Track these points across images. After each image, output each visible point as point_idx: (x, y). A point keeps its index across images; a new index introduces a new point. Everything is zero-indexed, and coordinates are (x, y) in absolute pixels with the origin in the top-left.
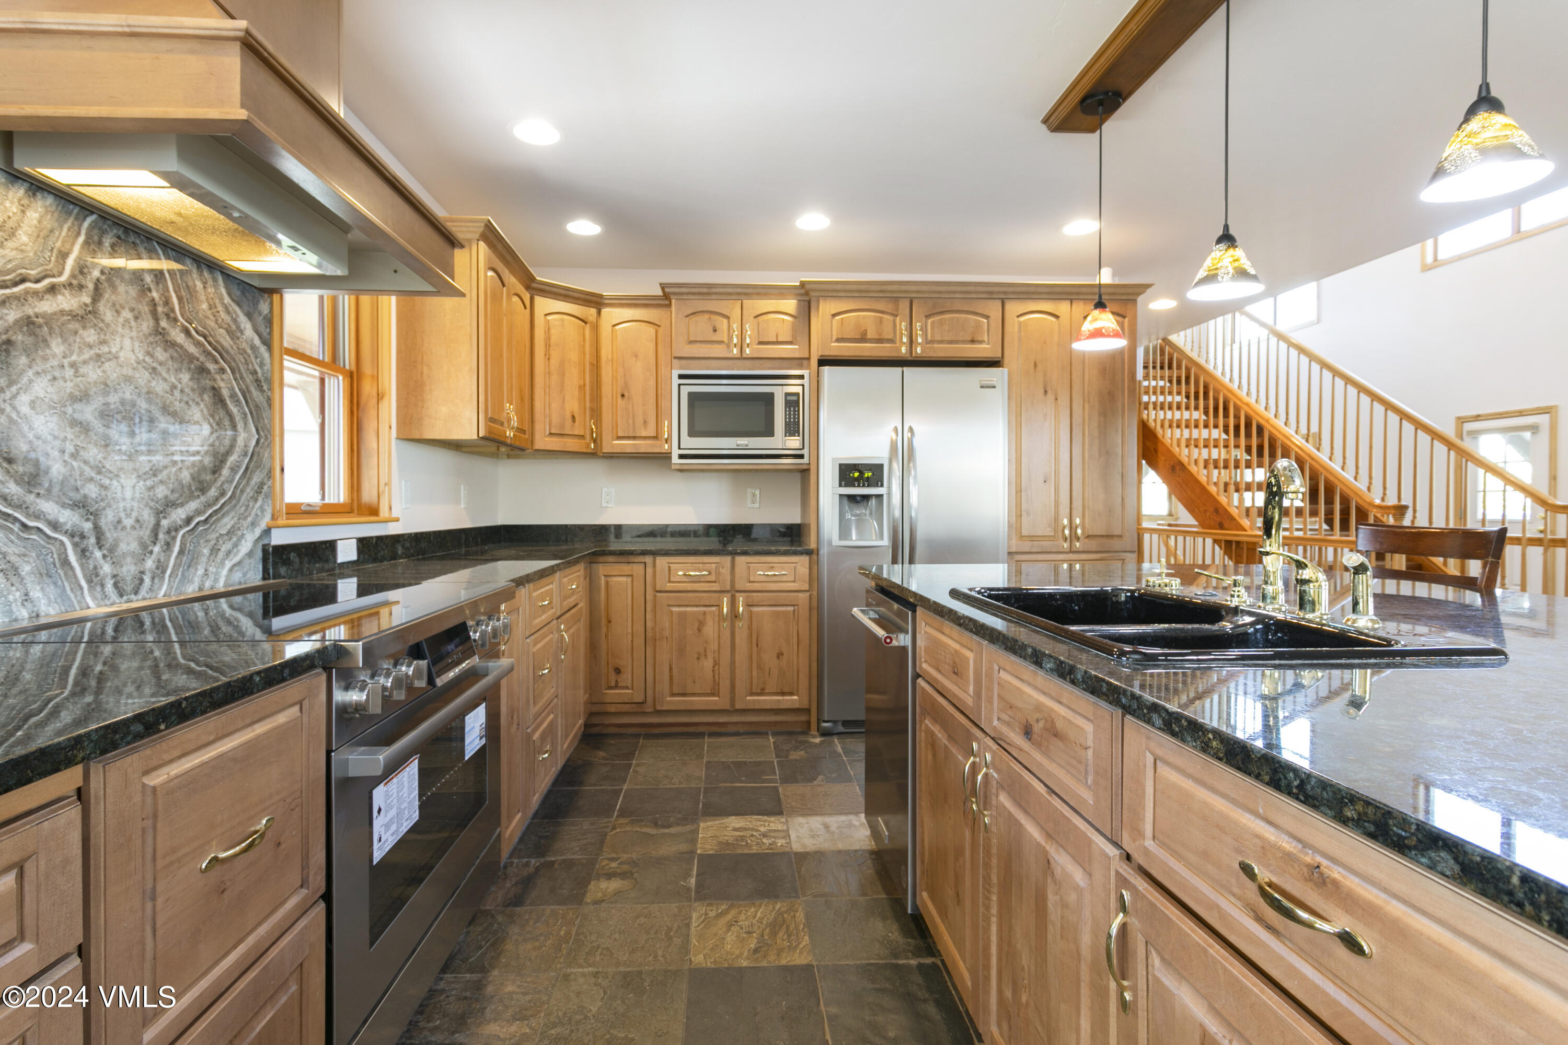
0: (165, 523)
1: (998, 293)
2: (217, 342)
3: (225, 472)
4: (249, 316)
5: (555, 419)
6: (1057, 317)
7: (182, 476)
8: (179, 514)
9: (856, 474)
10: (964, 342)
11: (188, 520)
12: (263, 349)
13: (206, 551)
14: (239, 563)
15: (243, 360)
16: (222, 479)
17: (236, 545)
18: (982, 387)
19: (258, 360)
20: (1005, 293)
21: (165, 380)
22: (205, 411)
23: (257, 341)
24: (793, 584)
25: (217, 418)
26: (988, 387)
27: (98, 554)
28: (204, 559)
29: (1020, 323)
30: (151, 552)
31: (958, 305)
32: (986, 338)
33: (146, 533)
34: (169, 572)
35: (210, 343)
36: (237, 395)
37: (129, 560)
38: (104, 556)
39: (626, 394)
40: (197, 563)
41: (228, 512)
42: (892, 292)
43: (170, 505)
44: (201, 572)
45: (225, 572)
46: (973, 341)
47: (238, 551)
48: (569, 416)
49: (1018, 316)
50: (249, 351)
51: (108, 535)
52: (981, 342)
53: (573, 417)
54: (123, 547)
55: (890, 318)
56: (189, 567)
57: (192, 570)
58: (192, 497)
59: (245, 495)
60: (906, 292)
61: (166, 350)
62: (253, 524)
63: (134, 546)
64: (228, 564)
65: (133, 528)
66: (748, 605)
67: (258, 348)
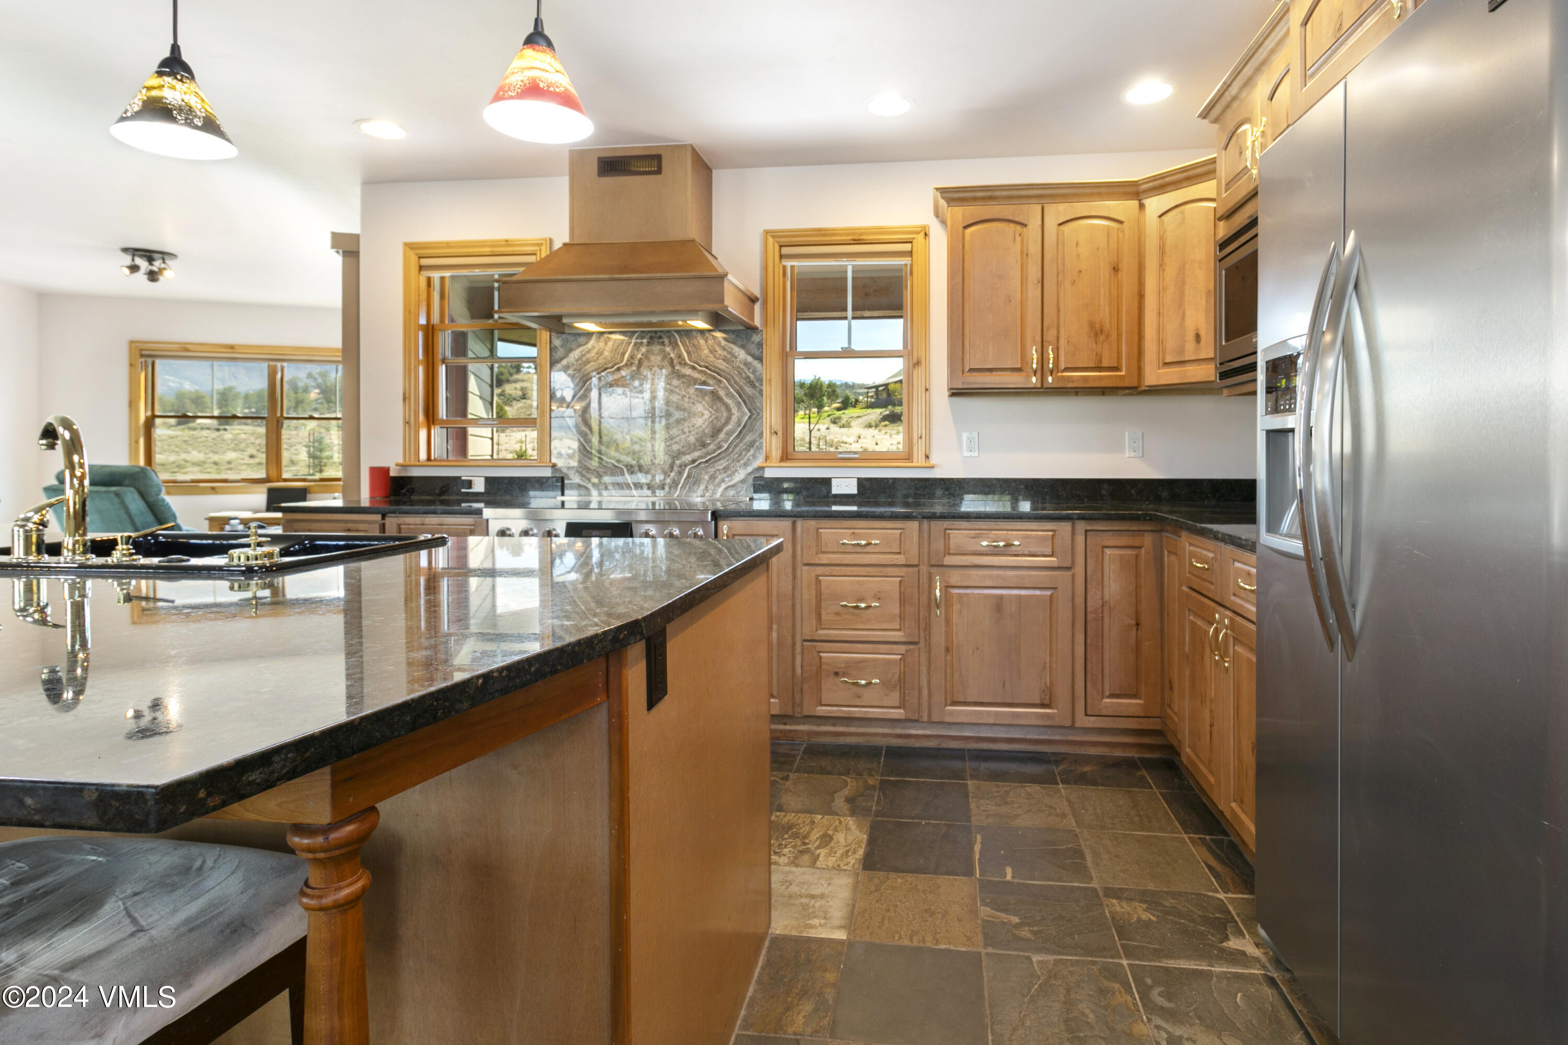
0: (678, 462)
2: (716, 367)
3: (722, 436)
4: (743, 347)
7: (689, 439)
8: (688, 458)
11: (694, 461)
12: (756, 363)
13: (706, 477)
14: (733, 486)
15: (736, 373)
16: (719, 439)
17: (730, 476)
19: (751, 370)
21: (679, 394)
22: (706, 405)
23: (750, 359)
25: (715, 408)
27: (640, 474)
28: (705, 482)
30: (669, 476)
33: (667, 467)
34: (680, 486)
35: (710, 370)
36: (731, 393)
37: (657, 478)
38: (643, 476)
40: (700, 483)
41: (723, 458)
43: (682, 453)
44: (702, 487)
45: (721, 490)
50: (742, 366)
56: (694, 484)
57: (696, 486)
58: (695, 449)
59: (738, 448)
61: (679, 380)
62: (746, 465)
64: (723, 486)
65: (659, 464)
67: (751, 363)
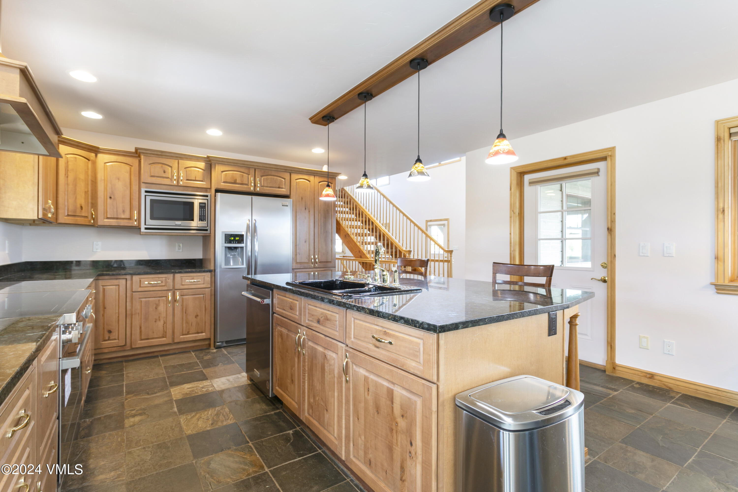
1: (289, 170)
5: (71, 208)
6: (309, 181)
9: (232, 238)
10: (276, 187)
18: (283, 206)
20: (291, 170)
24: (203, 285)
26: (285, 206)
29: (296, 182)
31: (273, 173)
32: (284, 187)
39: (112, 197)
42: (248, 165)
46: (279, 188)
48: (79, 206)
49: (296, 180)
52: (282, 188)
53: (81, 207)
55: (247, 175)
60: (253, 165)
66: (181, 295)
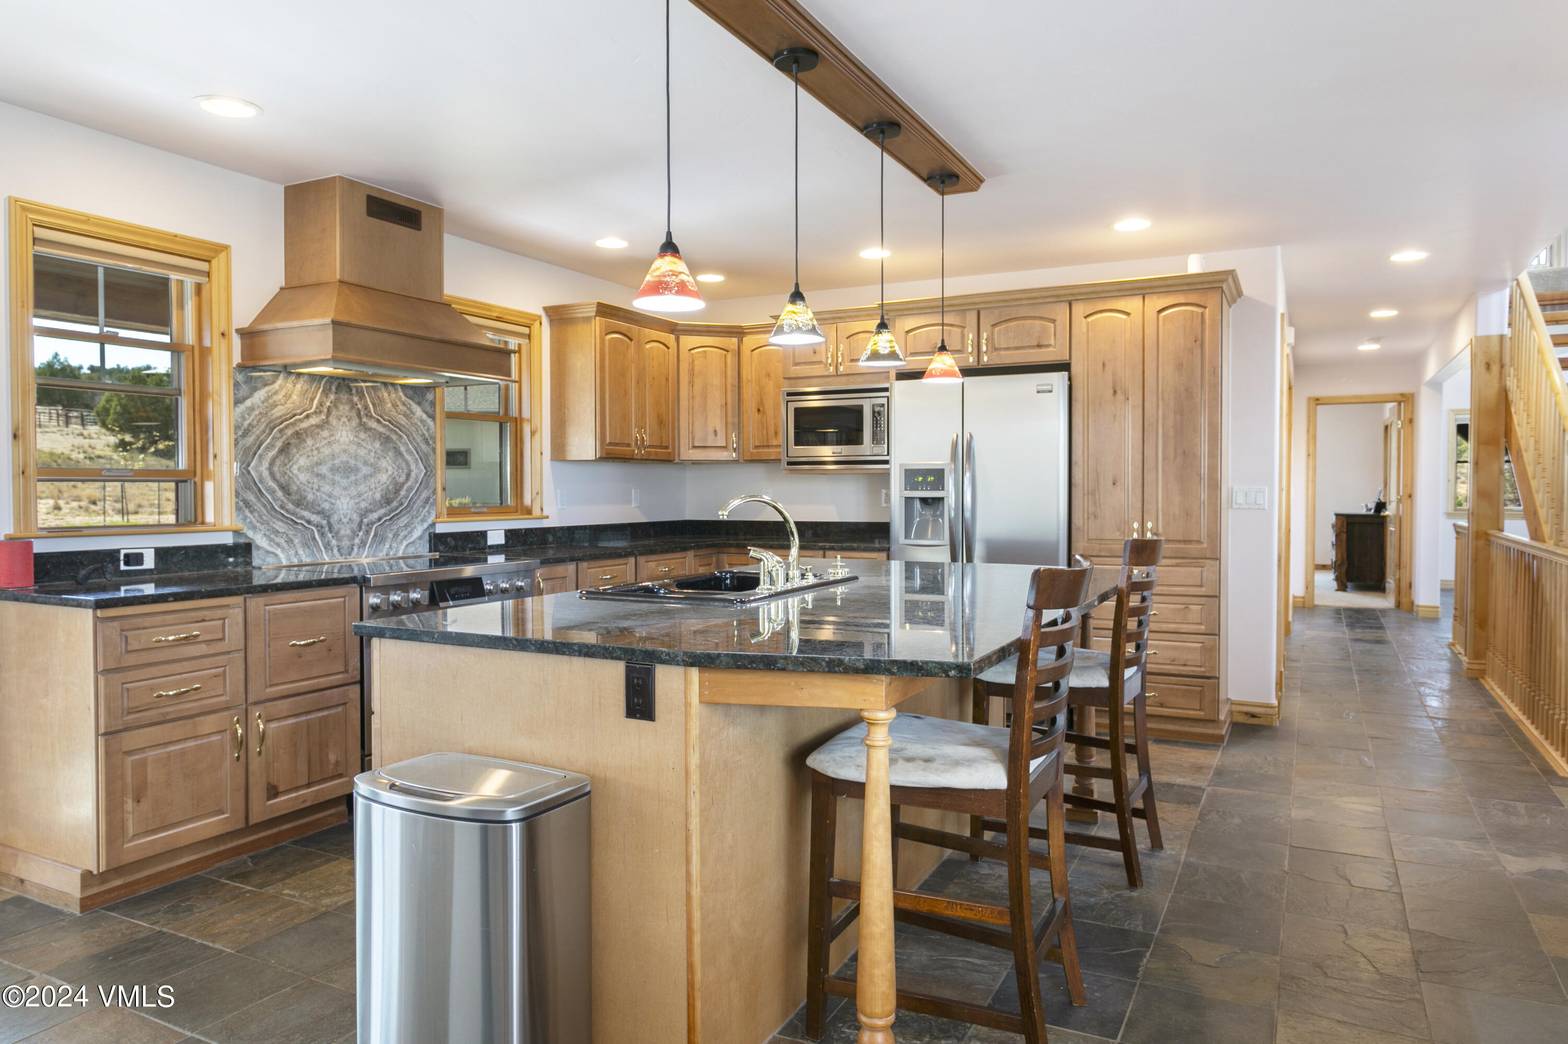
0: (365, 521)
1: (1065, 295)
2: (397, 422)
3: (403, 492)
4: (419, 404)
5: (699, 434)
6: (1128, 314)
7: (375, 496)
8: (375, 516)
9: (921, 479)
10: (1030, 347)
11: (380, 519)
12: (429, 421)
13: (391, 536)
14: (413, 542)
15: (414, 429)
16: (401, 496)
17: (410, 532)
18: (1037, 390)
19: (426, 428)
20: (1072, 295)
21: (365, 448)
22: (390, 461)
23: (425, 417)
25: (397, 464)
26: (1044, 392)
27: (330, 535)
28: (390, 540)
29: (1088, 323)
30: (358, 535)
31: (1023, 312)
32: (1052, 342)
33: (355, 526)
34: (368, 545)
35: (392, 424)
36: (410, 449)
37: (346, 538)
38: (333, 537)
39: (761, 409)
40: (385, 542)
41: (405, 515)
42: (958, 305)
43: (369, 511)
44: (387, 546)
45: (403, 547)
46: (1039, 346)
47: (412, 536)
48: (711, 431)
49: (1085, 317)
50: (419, 423)
51: (335, 526)
52: (1048, 346)
53: (715, 432)
54: (342, 532)
55: (958, 330)
56: (380, 543)
57: (382, 545)
58: (381, 507)
59: (416, 504)
60: (975, 303)
61: (365, 433)
62: (423, 521)
63: (348, 532)
64: (405, 543)
65: (348, 523)
67: (425, 421)
